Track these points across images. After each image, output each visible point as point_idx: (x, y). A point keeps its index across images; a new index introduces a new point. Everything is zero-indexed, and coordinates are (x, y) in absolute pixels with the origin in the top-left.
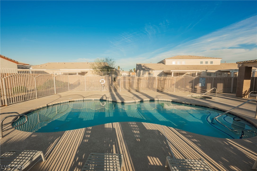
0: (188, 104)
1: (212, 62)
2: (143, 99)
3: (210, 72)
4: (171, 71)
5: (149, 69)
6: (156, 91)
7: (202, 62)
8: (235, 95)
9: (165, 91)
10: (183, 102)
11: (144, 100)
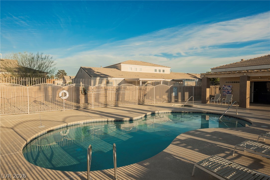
0: (187, 113)
1: (164, 71)
2: (132, 118)
3: (167, 81)
4: (140, 79)
5: (106, 76)
6: (137, 104)
7: (156, 70)
8: (201, 102)
9: (146, 104)
10: (183, 112)
11: (134, 118)
